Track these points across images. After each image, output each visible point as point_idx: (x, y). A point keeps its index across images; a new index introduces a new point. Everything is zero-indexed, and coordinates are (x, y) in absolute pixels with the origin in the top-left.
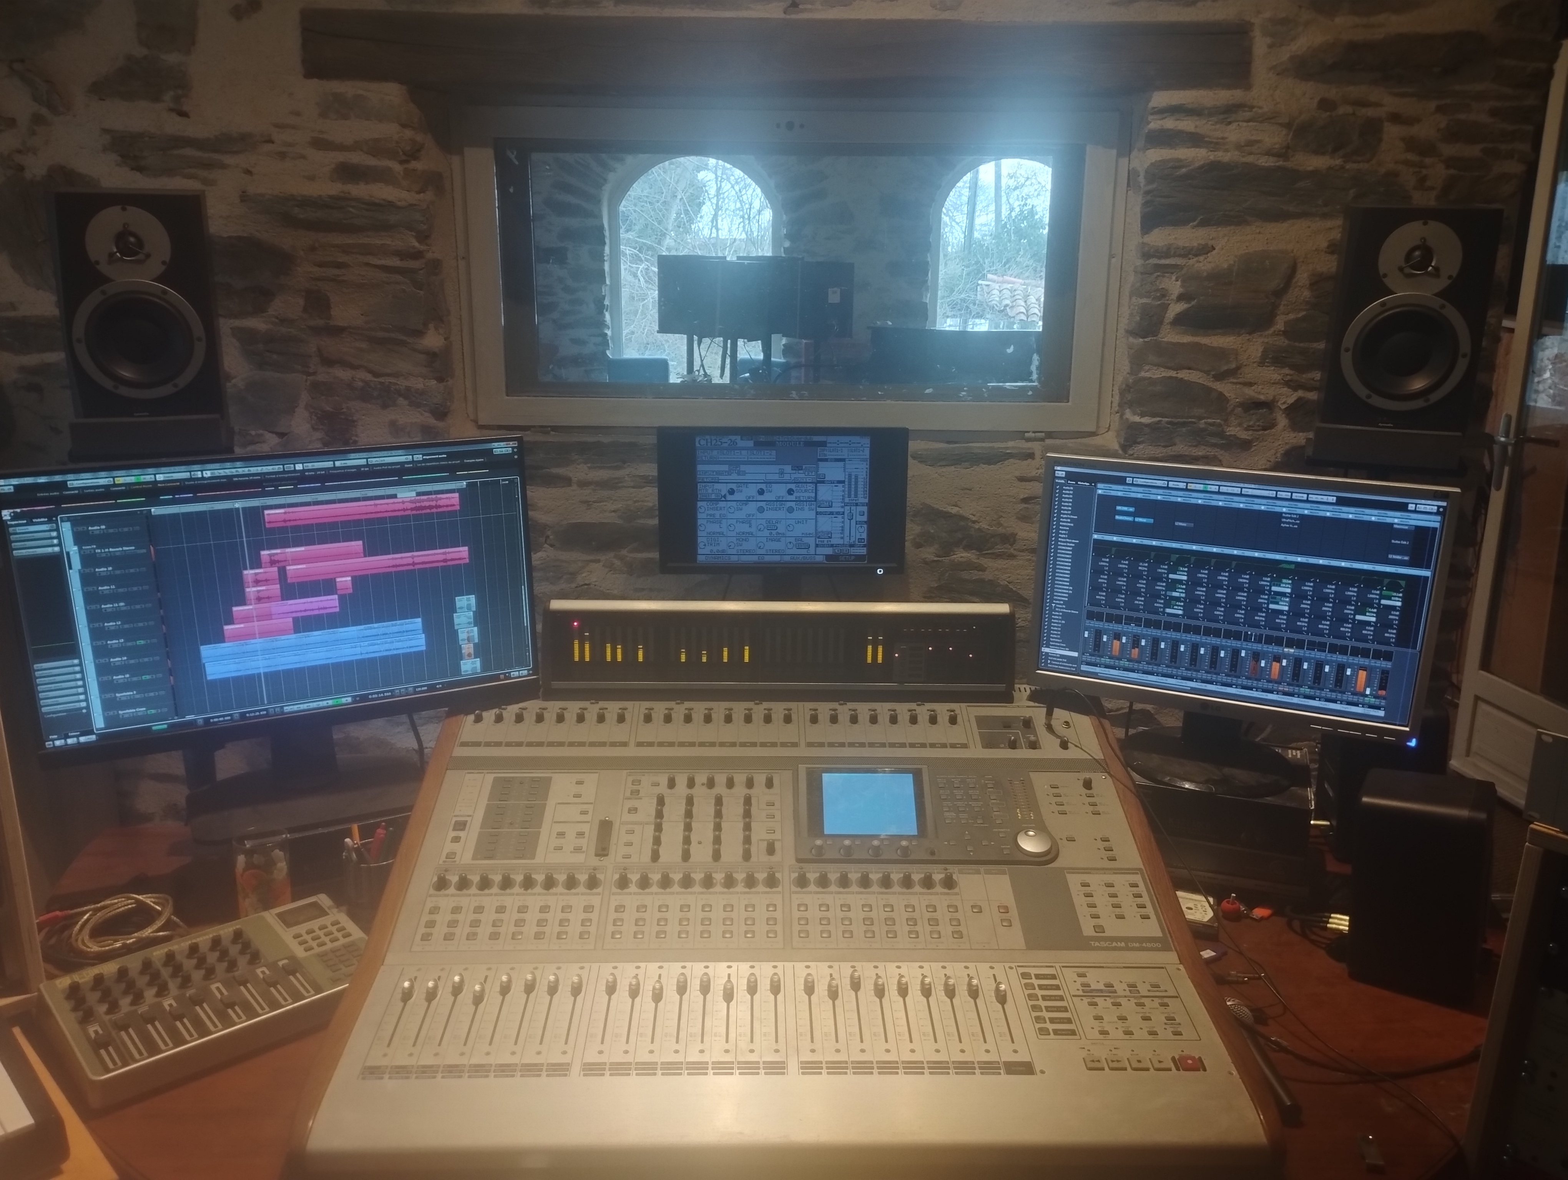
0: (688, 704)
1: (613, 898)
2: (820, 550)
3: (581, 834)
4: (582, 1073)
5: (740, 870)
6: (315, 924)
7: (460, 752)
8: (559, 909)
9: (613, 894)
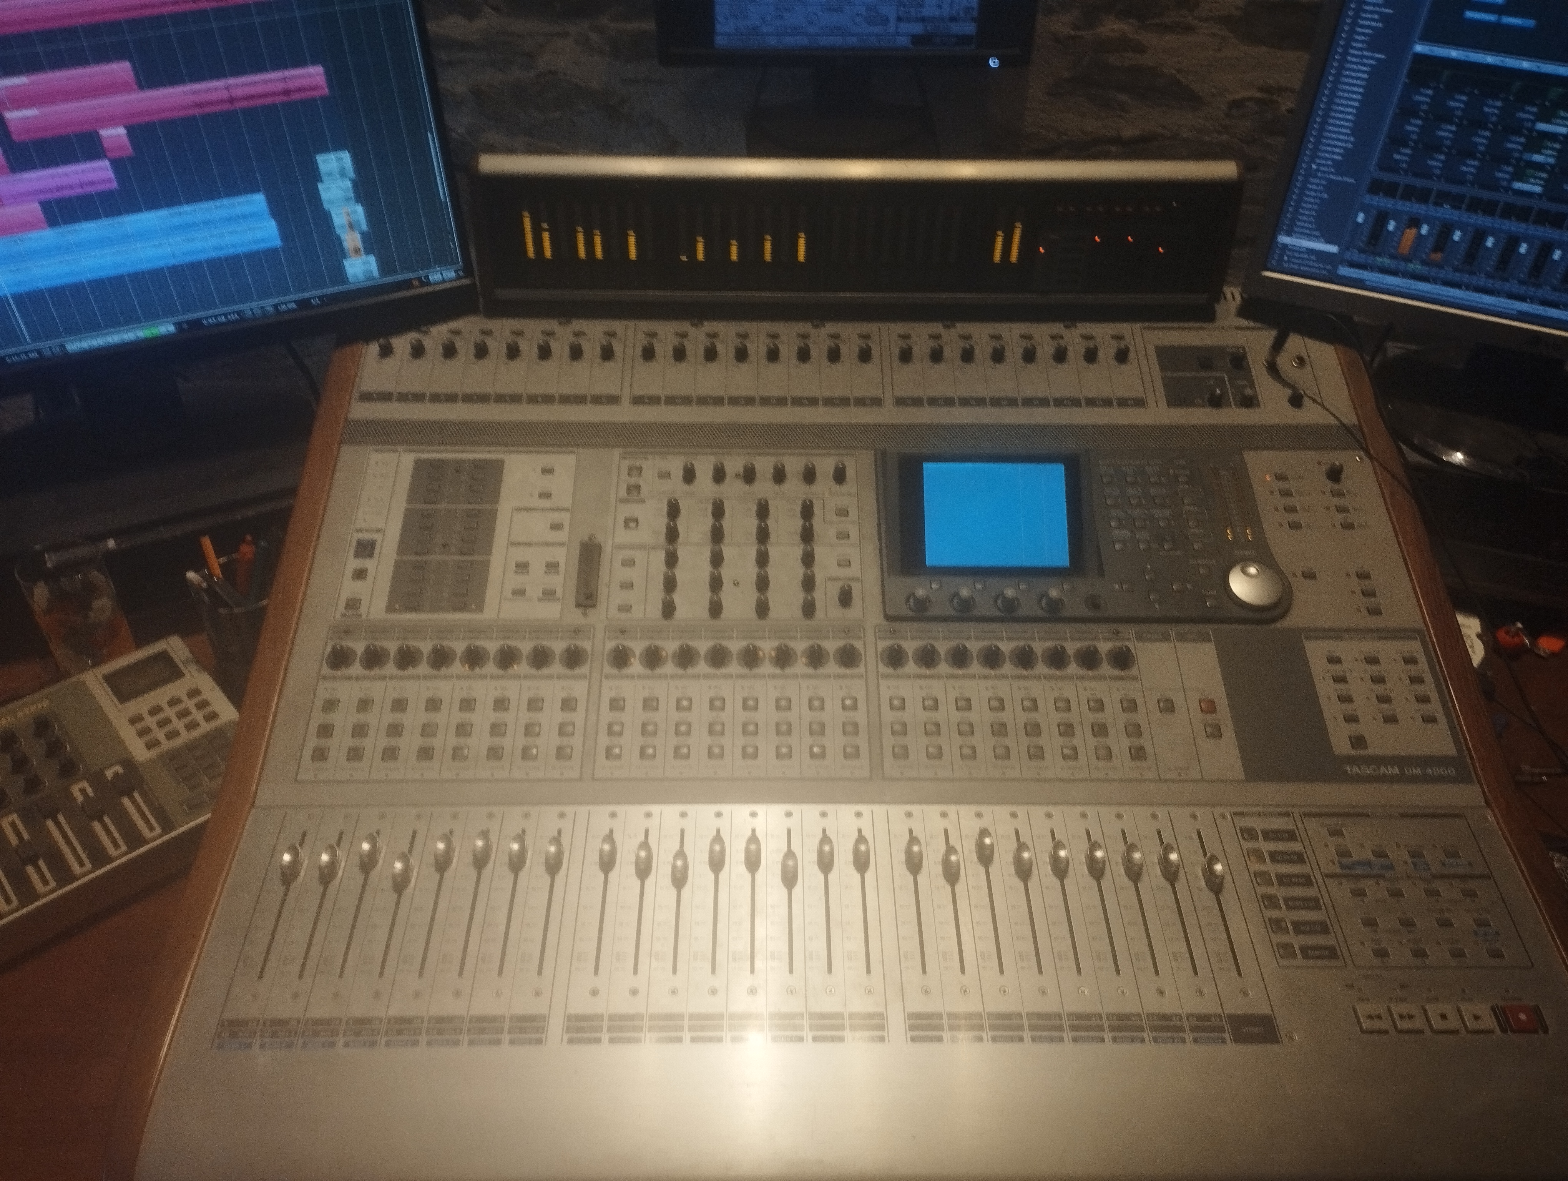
0: (710, 326)
1: (606, 684)
2: (905, 28)
3: (552, 567)
4: (566, 1037)
5: (799, 635)
6: (161, 696)
7: (360, 411)
8: (524, 704)
9: (607, 677)
